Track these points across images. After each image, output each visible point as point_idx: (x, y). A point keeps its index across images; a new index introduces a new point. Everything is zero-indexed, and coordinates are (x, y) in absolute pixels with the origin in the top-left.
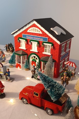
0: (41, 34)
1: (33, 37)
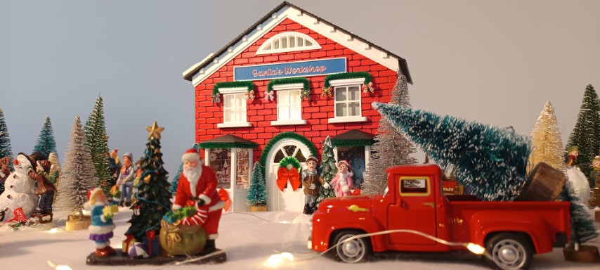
0: (318, 50)
1: (283, 70)
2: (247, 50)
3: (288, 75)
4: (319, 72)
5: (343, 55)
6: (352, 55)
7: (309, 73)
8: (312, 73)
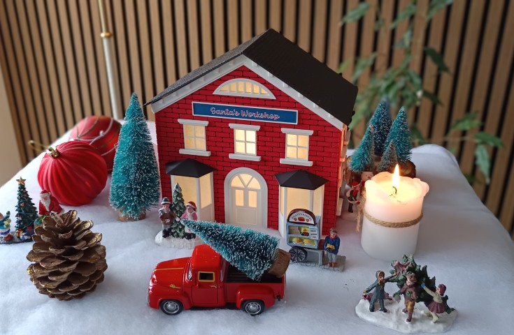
0: (273, 100)
1: (239, 112)
2: (205, 88)
3: (244, 117)
4: (273, 120)
5: (295, 108)
6: (303, 110)
7: (264, 119)
8: (266, 119)
